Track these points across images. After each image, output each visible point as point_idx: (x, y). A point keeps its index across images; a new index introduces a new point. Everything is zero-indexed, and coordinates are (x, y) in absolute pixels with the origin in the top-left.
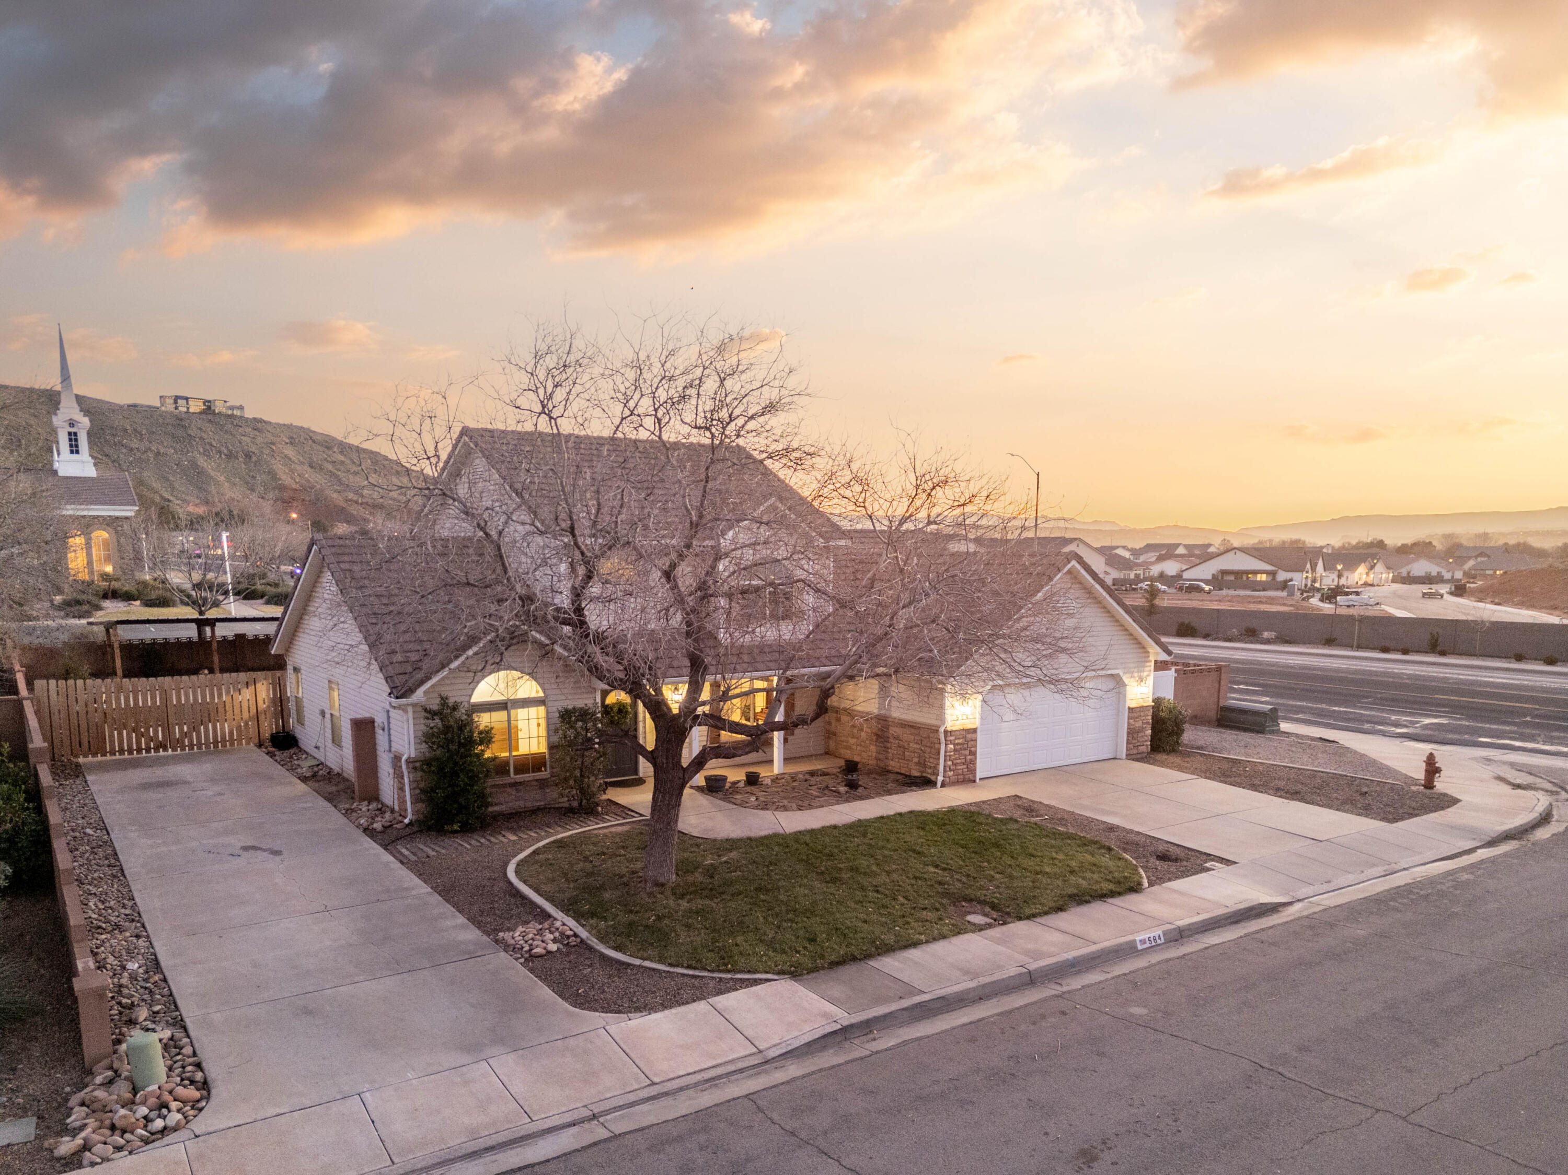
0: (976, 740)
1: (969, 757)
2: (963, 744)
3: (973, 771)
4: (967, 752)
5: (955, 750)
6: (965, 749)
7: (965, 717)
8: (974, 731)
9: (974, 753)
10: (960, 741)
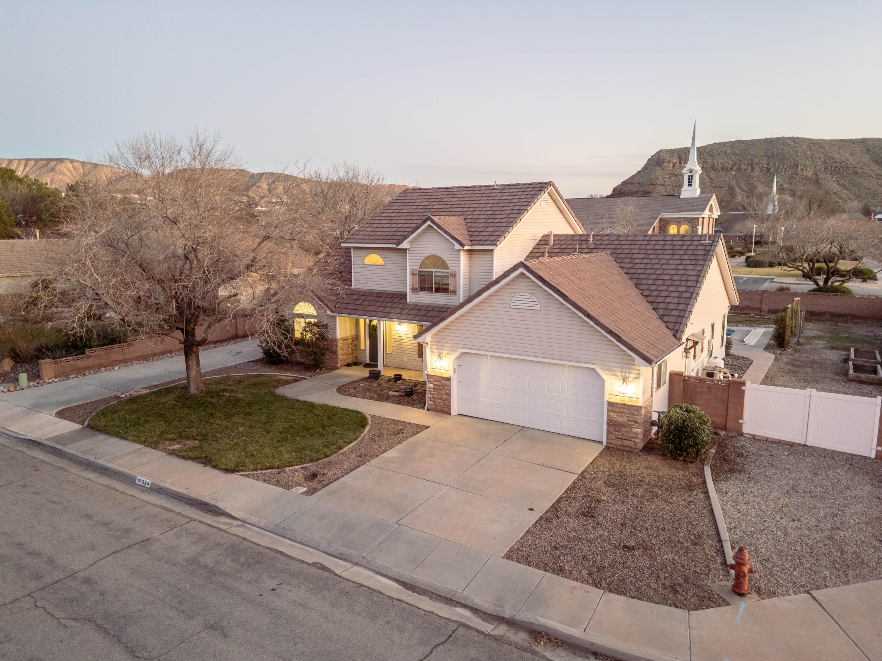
0: (449, 386)
1: (444, 396)
2: (440, 386)
3: (449, 407)
4: (443, 392)
5: (434, 388)
6: (441, 390)
7: (442, 368)
8: (449, 379)
9: (449, 395)
10: (437, 383)
